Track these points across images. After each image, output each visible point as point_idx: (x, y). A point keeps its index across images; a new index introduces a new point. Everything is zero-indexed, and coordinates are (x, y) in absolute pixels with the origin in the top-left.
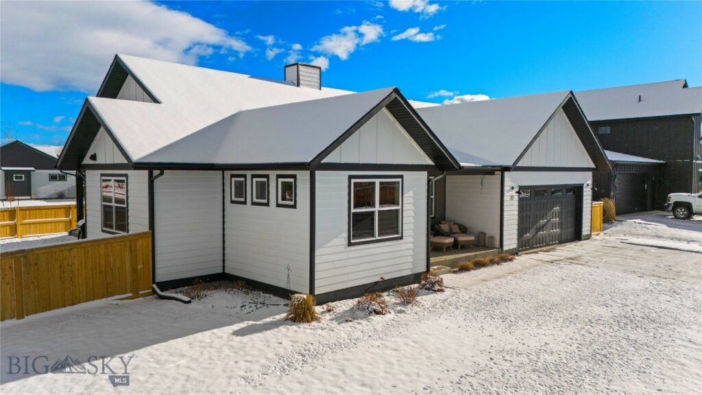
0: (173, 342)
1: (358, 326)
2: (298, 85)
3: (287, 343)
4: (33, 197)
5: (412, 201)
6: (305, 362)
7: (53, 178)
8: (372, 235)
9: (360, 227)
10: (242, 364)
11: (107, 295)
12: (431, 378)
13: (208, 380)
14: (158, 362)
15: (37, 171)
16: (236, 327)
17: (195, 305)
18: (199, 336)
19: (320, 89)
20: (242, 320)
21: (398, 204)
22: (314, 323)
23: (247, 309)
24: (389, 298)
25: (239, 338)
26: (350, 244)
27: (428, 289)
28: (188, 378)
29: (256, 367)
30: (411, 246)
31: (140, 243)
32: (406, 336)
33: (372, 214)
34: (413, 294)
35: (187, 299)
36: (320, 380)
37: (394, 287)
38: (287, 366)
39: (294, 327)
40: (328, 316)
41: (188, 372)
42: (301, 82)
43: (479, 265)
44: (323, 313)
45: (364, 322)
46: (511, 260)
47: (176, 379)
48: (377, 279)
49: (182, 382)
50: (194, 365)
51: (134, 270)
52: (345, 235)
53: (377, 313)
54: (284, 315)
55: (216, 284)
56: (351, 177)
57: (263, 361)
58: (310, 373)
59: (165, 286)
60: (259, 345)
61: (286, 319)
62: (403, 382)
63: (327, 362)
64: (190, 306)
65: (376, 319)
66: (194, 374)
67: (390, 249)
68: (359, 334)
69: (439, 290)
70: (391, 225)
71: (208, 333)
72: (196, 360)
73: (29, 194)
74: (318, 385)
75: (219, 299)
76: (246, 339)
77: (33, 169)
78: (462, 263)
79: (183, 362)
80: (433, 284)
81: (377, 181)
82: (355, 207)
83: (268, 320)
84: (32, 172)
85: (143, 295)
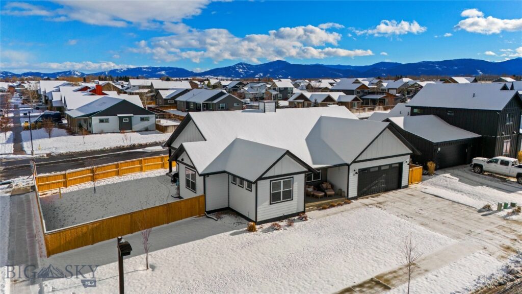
0: (212, 236)
1: (268, 235)
2: (265, 112)
3: (245, 239)
4: (133, 130)
5: (297, 186)
6: (249, 246)
7: (142, 119)
8: (280, 200)
9: (275, 198)
10: (231, 245)
11: (191, 216)
12: (282, 253)
13: (222, 249)
14: (209, 242)
15: (135, 116)
16: (231, 232)
17: (219, 222)
18: (220, 235)
19: (275, 111)
20: (233, 229)
21: (291, 188)
22: (255, 232)
23: (235, 225)
24: (283, 223)
25: (232, 236)
26: (271, 204)
27: (301, 220)
28: (217, 248)
29: (235, 246)
30: (296, 202)
31: (201, 198)
32: (281, 240)
33: (280, 192)
34: (293, 221)
35: (216, 219)
36: (251, 251)
37: (288, 218)
38: (243, 246)
39: (248, 234)
40: (260, 230)
41: (217, 246)
42: (266, 110)
43: (332, 206)
44: (259, 228)
45: (271, 233)
46: (349, 203)
47: (214, 248)
48: (282, 215)
49: (215, 249)
50: (219, 244)
51: (199, 208)
52: (269, 201)
53: (277, 230)
54: (246, 228)
55: (226, 211)
56: (271, 181)
57: (237, 245)
58: (249, 249)
59: (209, 212)
60: (237, 239)
61: (247, 230)
62: (273, 254)
63: (255, 246)
64: (217, 222)
65: (276, 232)
66: (219, 247)
67: (288, 204)
68: (267, 238)
69: (304, 220)
70: (288, 196)
71: (222, 234)
72: (219, 243)
73: (131, 129)
74: (250, 253)
75: (227, 219)
76: (233, 237)
77: (132, 115)
78: (323, 206)
79: (216, 243)
80: (303, 218)
81: (282, 181)
82: (273, 191)
83: (241, 230)
84: (132, 117)
85: (202, 216)
